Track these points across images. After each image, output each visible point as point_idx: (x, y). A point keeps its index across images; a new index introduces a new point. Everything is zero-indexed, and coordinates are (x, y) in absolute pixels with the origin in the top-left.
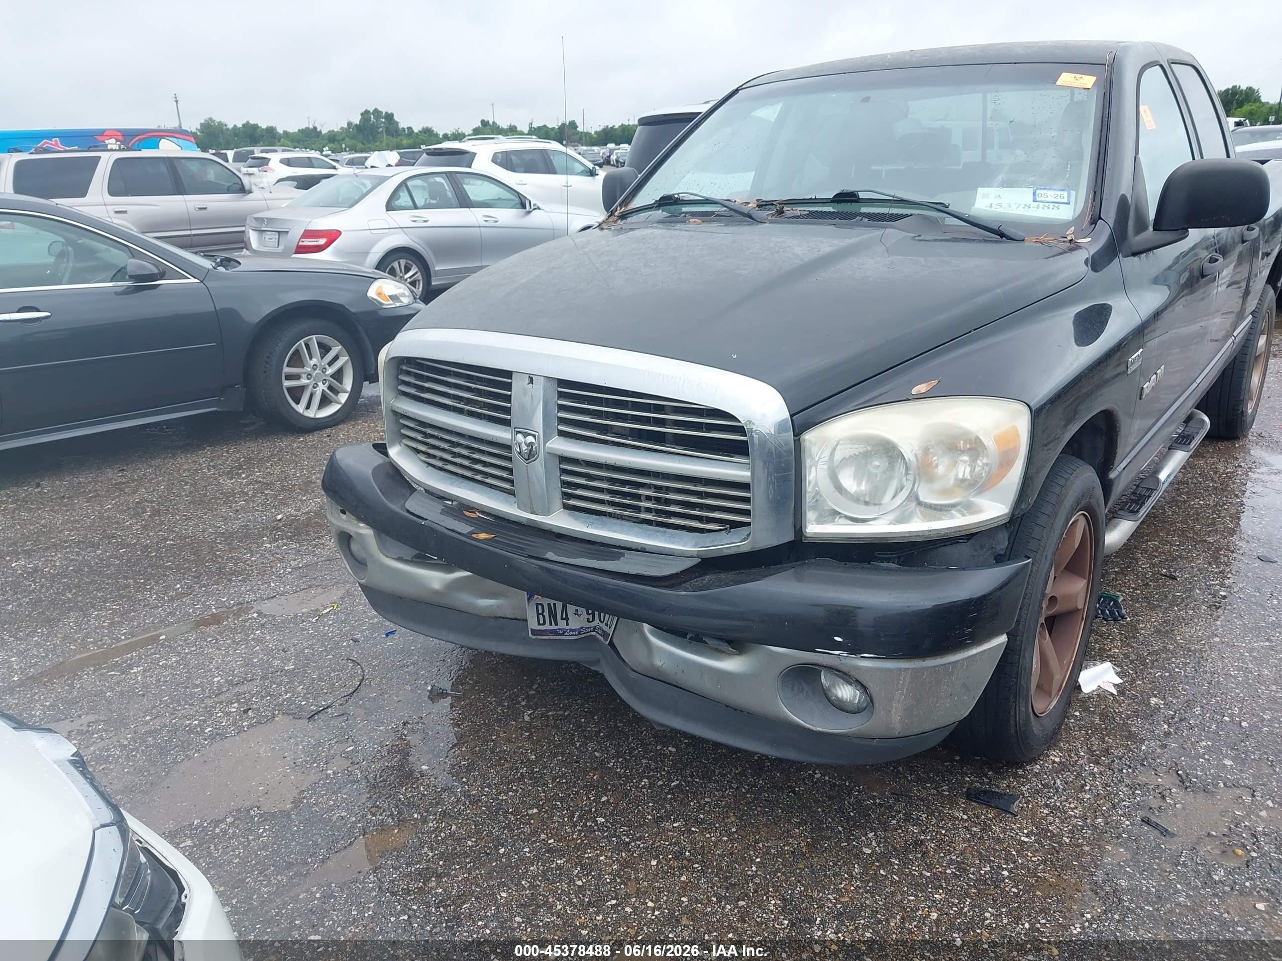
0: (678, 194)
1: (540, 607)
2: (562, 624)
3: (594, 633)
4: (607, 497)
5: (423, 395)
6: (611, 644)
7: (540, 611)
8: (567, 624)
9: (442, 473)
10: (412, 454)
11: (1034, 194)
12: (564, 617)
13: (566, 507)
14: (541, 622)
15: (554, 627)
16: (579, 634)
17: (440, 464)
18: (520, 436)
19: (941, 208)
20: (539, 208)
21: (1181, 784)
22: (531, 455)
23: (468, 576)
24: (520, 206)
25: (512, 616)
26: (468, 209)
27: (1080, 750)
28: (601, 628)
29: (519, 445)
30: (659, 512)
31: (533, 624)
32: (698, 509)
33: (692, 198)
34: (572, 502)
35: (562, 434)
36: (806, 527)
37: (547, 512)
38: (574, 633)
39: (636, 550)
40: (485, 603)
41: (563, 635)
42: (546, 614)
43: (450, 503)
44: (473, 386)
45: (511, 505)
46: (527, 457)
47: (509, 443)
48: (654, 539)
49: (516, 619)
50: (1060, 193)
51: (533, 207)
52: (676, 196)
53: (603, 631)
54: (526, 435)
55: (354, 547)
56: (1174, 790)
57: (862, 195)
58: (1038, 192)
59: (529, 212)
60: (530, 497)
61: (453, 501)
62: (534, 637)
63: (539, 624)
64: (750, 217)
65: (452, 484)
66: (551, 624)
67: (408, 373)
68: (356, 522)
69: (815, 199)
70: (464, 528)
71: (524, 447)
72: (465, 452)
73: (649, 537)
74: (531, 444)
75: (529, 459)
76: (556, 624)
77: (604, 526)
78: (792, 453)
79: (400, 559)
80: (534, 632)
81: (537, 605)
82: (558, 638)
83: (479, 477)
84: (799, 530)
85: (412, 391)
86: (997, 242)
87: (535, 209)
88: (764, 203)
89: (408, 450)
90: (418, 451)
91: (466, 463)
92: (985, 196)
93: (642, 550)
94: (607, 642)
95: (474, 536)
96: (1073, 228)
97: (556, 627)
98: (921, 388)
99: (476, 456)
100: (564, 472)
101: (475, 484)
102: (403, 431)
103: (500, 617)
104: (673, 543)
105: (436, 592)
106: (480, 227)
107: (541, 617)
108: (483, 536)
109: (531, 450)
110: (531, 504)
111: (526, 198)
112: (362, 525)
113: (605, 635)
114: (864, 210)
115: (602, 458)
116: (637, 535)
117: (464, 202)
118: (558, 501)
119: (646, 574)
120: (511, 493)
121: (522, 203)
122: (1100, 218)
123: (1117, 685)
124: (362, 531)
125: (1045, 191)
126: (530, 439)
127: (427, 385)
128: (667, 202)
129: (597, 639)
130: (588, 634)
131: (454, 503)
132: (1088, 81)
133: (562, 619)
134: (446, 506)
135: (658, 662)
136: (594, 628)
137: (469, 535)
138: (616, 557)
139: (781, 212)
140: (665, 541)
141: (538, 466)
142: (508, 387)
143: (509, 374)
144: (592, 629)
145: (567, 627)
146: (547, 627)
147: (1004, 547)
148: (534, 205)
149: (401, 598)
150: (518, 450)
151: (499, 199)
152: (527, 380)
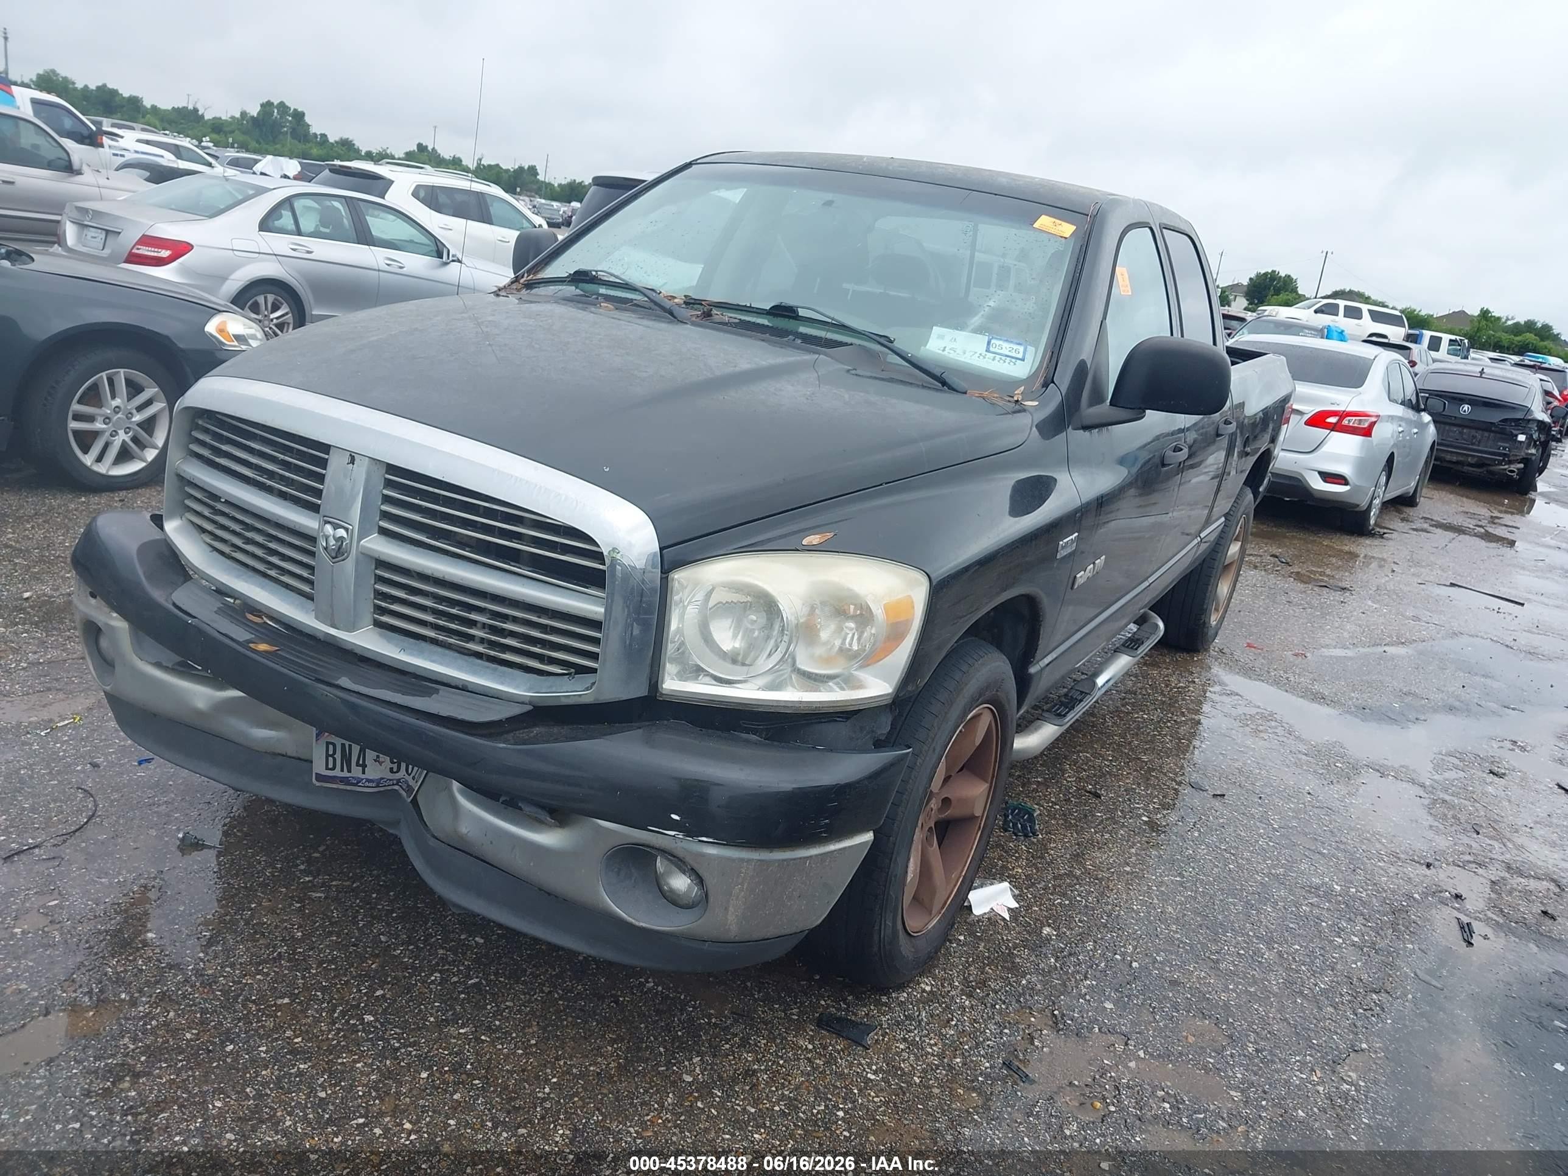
0: (596, 271)
1: (331, 747)
2: (356, 772)
3: (396, 787)
4: (429, 618)
5: (217, 460)
6: (415, 802)
7: (331, 752)
8: (364, 773)
9: (228, 562)
10: (195, 532)
11: (989, 343)
12: (361, 762)
13: (378, 624)
14: (331, 766)
15: (345, 774)
16: (378, 786)
17: (227, 549)
18: (328, 528)
19: (886, 342)
20: (459, 261)
21: (1054, 1025)
22: (339, 553)
23: (241, 697)
24: (435, 255)
25: (294, 755)
26: (367, 247)
27: (955, 979)
28: (406, 782)
29: (327, 538)
30: (492, 645)
31: (319, 767)
32: (539, 646)
33: (612, 279)
34: (385, 619)
35: (383, 532)
36: (662, 682)
37: (351, 628)
38: (370, 785)
39: (457, 688)
40: (261, 733)
41: (356, 785)
42: (338, 756)
43: (232, 601)
44: (281, 457)
45: (307, 612)
46: (334, 555)
47: (314, 534)
48: (481, 676)
49: (299, 759)
50: (1015, 347)
51: (451, 259)
52: (594, 273)
53: (408, 786)
54: (336, 527)
55: (104, 643)
56: (1045, 1032)
57: (802, 312)
58: (993, 341)
59: (446, 264)
60: (332, 606)
61: (235, 599)
62: (318, 784)
63: (327, 768)
64: (672, 314)
65: (238, 577)
66: (342, 770)
67: (206, 431)
68: (107, 610)
69: (750, 307)
70: (241, 634)
71: (332, 542)
72: (259, 539)
73: (474, 673)
74: (342, 539)
75: (336, 557)
76: (349, 771)
77: (420, 654)
78: (656, 592)
79: (158, 665)
80: (320, 777)
81: (328, 744)
82: (349, 788)
83: (273, 573)
84: (654, 684)
85: (206, 453)
86: (937, 390)
87: (453, 261)
88: (693, 301)
89: (191, 527)
90: (204, 531)
91: (259, 552)
92: (941, 337)
93: (463, 688)
94: (409, 800)
95: (251, 645)
96: (1022, 388)
97: (348, 775)
98: (814, 539)
99: (272, 545)
100: (380, 579)
101: (267, 581)
102: (189, 503)
103: (279, 754)
104: (502, 683)
105: (200, 713)
106: (379, 270)
107: (331, 759)
108: (263, 647)
109: (340, 548)
110: (332, 615)
111: (444, 246)
112: (115, 615)
113: (409, 790)
114: (803, 329)
115: (429, 568)
116: (460, 669)
117: (364, 237)
118: (368, 614)
119: (460, 717)
120: (310, 597)
121: (438, 250)
122: (1053, 382)
123: (1012, 909)
124: (114, 623)
125: (1001, 342)
126: (341, 532)
127: (224, 448)
128: (581, 277)
129: (400, 795)
130: (389, 788)
131: (238, 602)
132: (1067, 229)
133: (358, 765)
134: (226, 604)
135: (464, 829)
136: (398, 781)
137: (245, 644)
138: (428, 693)
139: (707, 315)
140: (493, 680)
141: (349, 565)
142: (324, 463)
143: (326, 448)
144: (395, 782)
145: (363, 776)
146: (337, 773)
147: (885, 732)
148: (453, 256)
149: (155, 715)
150: (324, 544)
151: (412, 241)
152: (347, 459)
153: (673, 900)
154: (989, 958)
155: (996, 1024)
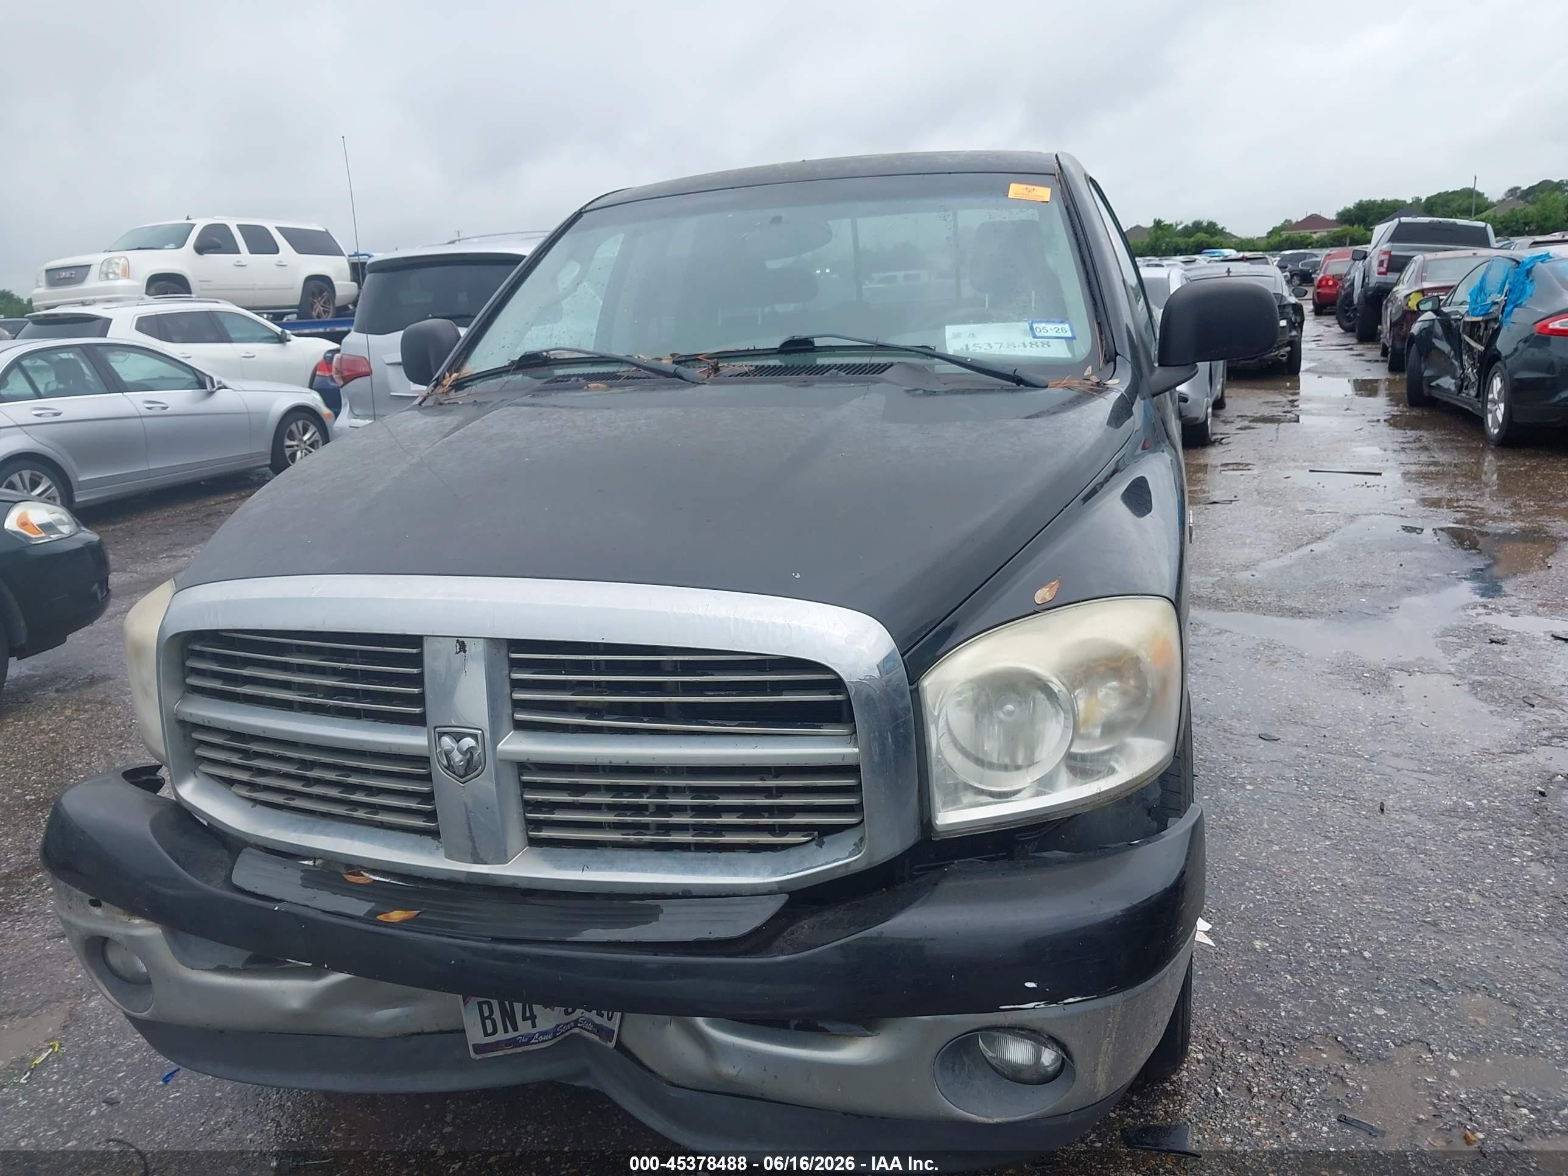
0: (547, 351)
1: (485, 1008)
2: (525, 1027)
3: (576, 1030)
4: (611, 818)
5: (239, 690)
6: (619, 1045)
7: (486, 1014)
8: (534, 1026)
9: (285, 814)
10: (220, 788)
11: (1032, 328)
12: (528, 1014)
13: (534, 842)
14: (490, 1030)
15: (511, 1034)
16: (554, 1037)
17: (280, 799)
18: (447, 741)
19: (926, 352)
20: (225, 387)
21: (1349, 1055)
22: (470, 767)
23: (351, 979)
24: (197, 386)
25: (435, 1028)
26: (121, 394)
27: (1217, 1035)
28: (589, 1021)
29: (447, 754)
30: (699, 829)
31: (475, 1035)
32: (767, 815)
33: (567, 355)
34: (545, 834)
35: (521, 726)
36: (935, 818)
37: (502, 857)
38: (546, 1038)
39: (675, 896)
40: (385, 1015)
41: (527, 1043)
42: (497, 1015)
43: (311, 863)
44: (343, 665)
45: (431, 853)
46: (462, 772)
47: (425, 753)
48: (704, 872)
49: (441, 1032)
50: (1060, 326)
51: (217, 386)
52: (545, 354)
53: (595, 1025)
54: (458, 737)
55: (115, 958)
56: (1347, 1066)
57: (818, 342)
58: (1035, 326)
59: (212, 393)
60: (472, 838)
61: (315, 859)
62: (479, 1057)
63: (486, 1034)
64: (680, 377)
65: (309, 831)
66: (506, 1031)
67: (201, 655)
68: (125, 918)
69: (755, 350)
70: (359, 907)
71: (457, 757)
72: (331, 776)
73: (694, 871)
74: (470, 750)
75: (466, 775)
76: (515, 1029)
77: (611, 865)
78: (909, 711)
79: (221, 969)
80: (478, 1049)
81: (480, 1004)
82: (519, 1050)
83: (361, 814)
84: (926, 822)
85: (217, 685)
86: (1013, 391)
87: (220, 388)
88: (684, 359)
89: (212, 783)
90: (230, 782)
91: (334, 793)
92: (957, 336)
93: (685, 894)
94: (612, 1044)
95: (380, 917)
96: (1090, 368)
97: (516, 1034)
98: (1043, 595)
99: (354, 780)
100: (526, 786)
101: (353, 826)
102: (200, 752)
103: (413, 1034)
104: (735, 875)
105: (296, 1015)
106: (141, 417)
107: (488, 1022)
108: (396, 916)
109: (469, 762)
110: (474, 848)
111: (204, 374)
112: (137, 921)
113: (606, 1033)
114: (821, 361)
115: (603, 756)
116: (671, 870)
117: (114, 384)
118: (515, 835)
119: (713, 936)
120: (435, 834)
121: (200, 381)
122: (1117, 354)
123: (1208, 932)
124: (138, 933)
125: (1043, 325)
126: (468, 742)
127: (246, 672)
128: (531, 362)
129: (585, 1039)
130: (567, 1034)
131: (318, 862)
132: (1044, 193)
133: (525, 1019)
134: (306, 870)
135: (729, 1069)
136: (576, 1022)
137: (370, 917)
138: (650, 915)
139: (716, 369)
140: (722, 873)
141: (485, 783)
142: (417, 660)
143: (416, 641)
144: (572, 1024)
145: (534, 1031)
146: (501, 1036)
147: (1157, 796)
148: (219, 383)
149: (222, 1032)
150: (445, 762)
151: (162, 378)
152: (453, 646)
153: (1015, 1076)
154: (1228, 996)
155: (1296, 1074)
